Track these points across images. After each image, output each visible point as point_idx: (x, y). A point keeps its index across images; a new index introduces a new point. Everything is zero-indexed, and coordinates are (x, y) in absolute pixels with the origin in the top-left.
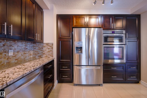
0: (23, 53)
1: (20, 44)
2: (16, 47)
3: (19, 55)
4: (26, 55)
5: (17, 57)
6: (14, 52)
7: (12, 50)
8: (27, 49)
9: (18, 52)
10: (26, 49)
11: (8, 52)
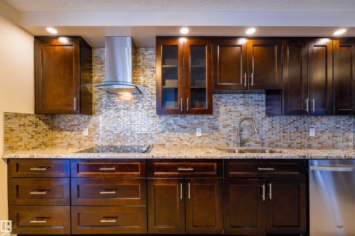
0: (330, 135)
1: (325, 120)
2: (319, 125)
3: (325, 137)
4: (338, 139)
5: (321, 140)
6: (316, 132)
7: (314, 129)
8: (339, 128)
9: (322, 132)
10: (337, 128)
11: (308, 131)
